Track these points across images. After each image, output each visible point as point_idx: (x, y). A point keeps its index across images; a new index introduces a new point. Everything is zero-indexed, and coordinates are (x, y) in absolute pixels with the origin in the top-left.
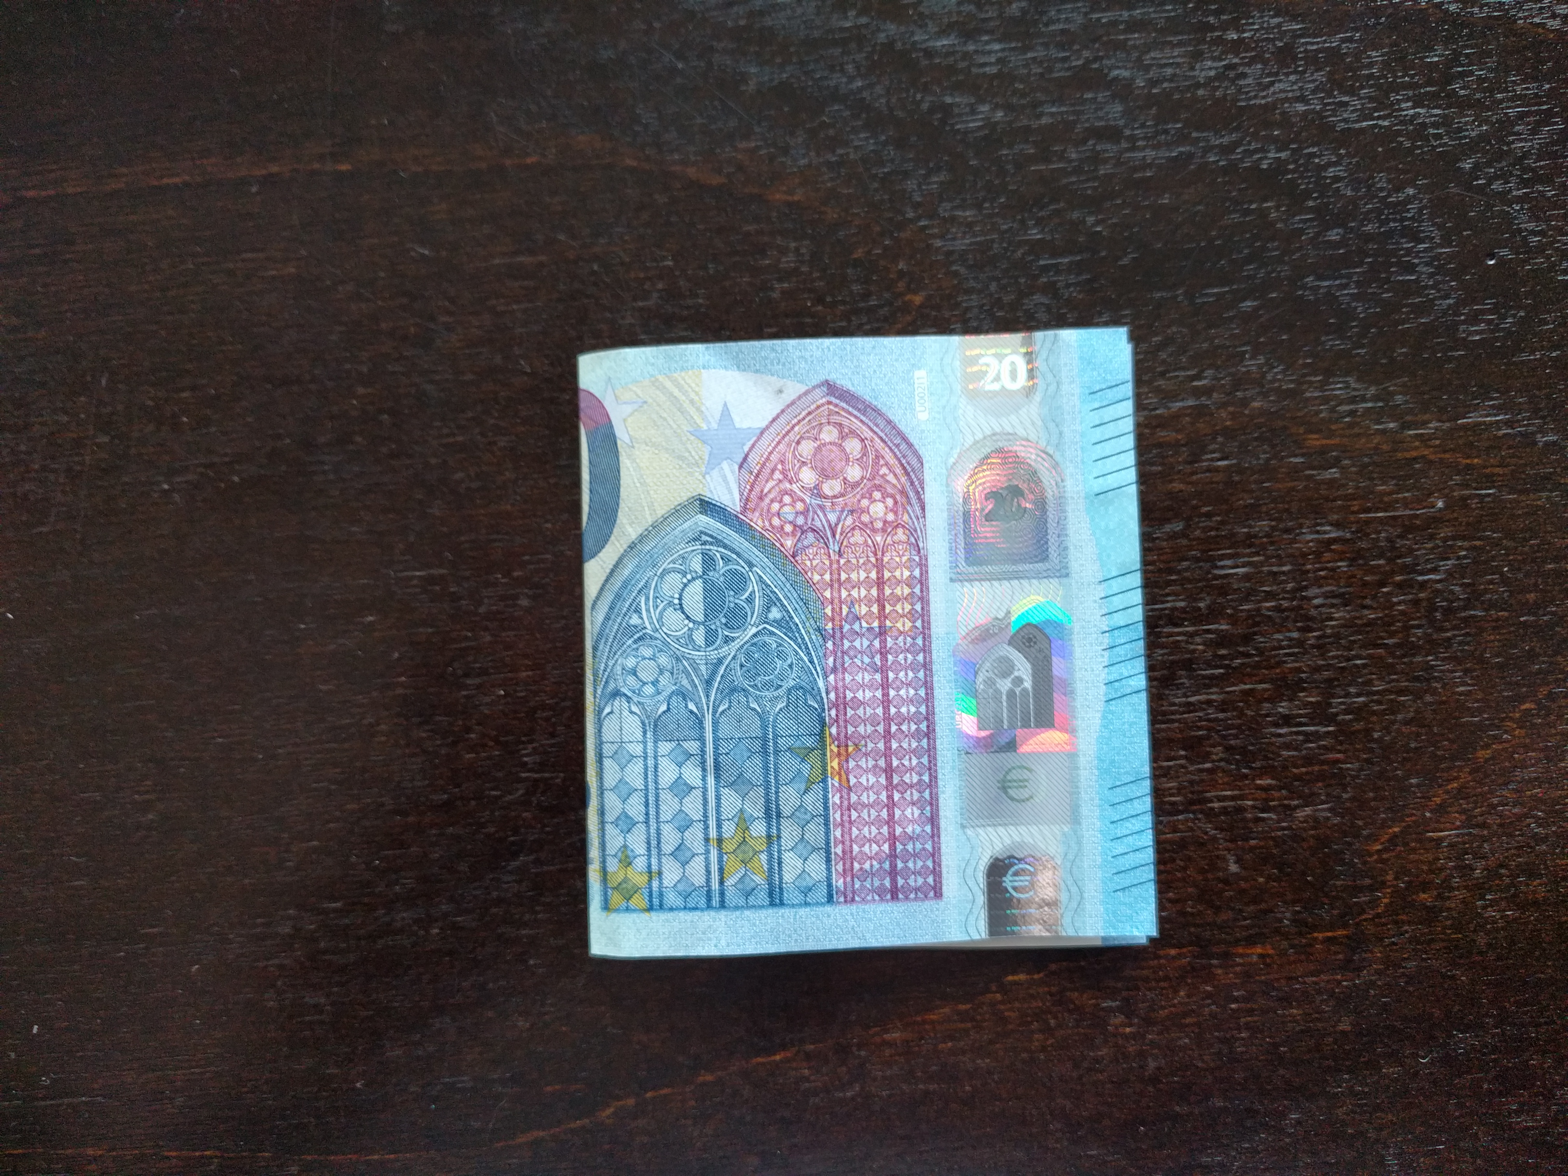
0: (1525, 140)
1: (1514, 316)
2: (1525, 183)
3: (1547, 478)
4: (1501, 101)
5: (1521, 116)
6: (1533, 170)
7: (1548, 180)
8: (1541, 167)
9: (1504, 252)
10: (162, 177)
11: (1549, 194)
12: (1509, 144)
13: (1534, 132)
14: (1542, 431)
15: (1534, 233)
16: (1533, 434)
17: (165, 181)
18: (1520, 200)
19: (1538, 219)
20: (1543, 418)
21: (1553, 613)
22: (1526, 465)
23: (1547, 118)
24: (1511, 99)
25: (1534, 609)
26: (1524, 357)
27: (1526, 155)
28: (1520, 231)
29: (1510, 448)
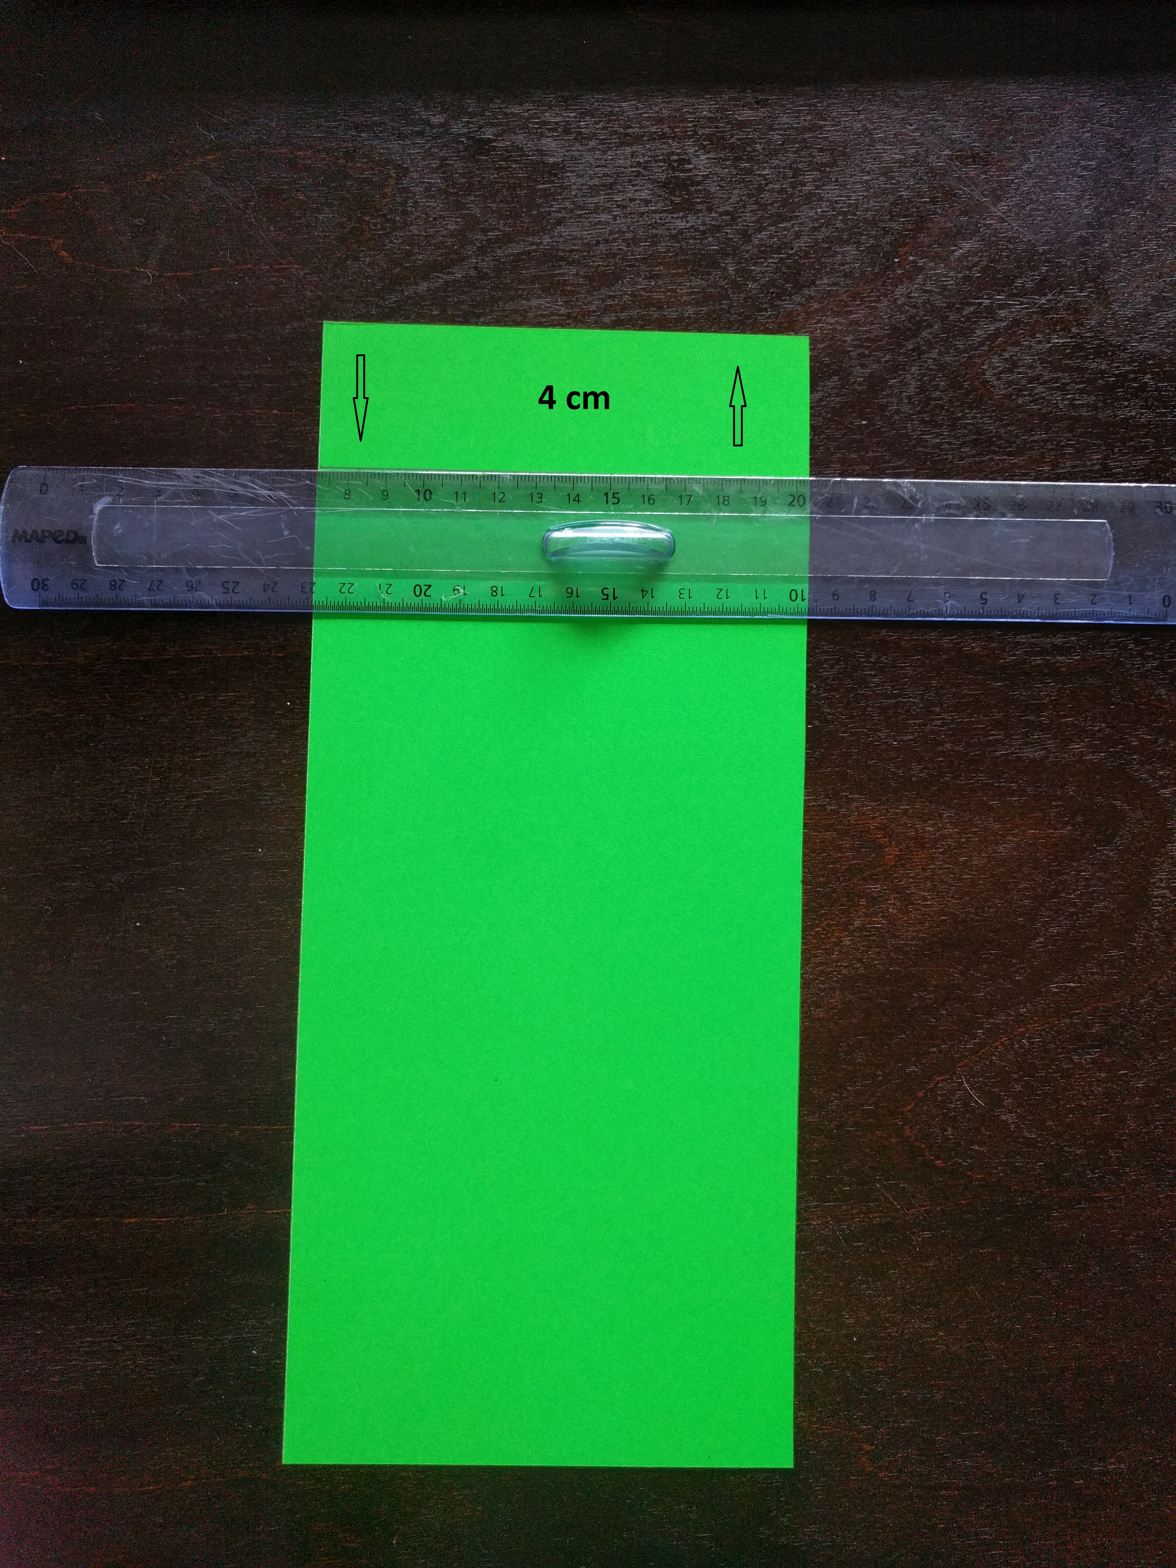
0: (827, 671)
1: (819, 751)
2: (826, 691)
3: (831, 825)
4: (817, 653)
5: (826, 660)
6: (831, 685)
7: (837, 690)
8: (834, 684)
9: (816, 722)
10: (191, 654)
11: (837, 696)
12: (820, 673)
13: (832, 667)
14: (829, 804)
15: (830, 714)
16: (826, 805)
17: (192, 656)
18: (825, 698)
19: (832, 708)
20: (830, 798)
21: (831, 887)
22: (821, 819)
23: (837, 662)
24: (822, 653)
25: (823, 885)
26: (822, 770)
27: (828, 678)
28: (823, 713)
29: (815, 811)
